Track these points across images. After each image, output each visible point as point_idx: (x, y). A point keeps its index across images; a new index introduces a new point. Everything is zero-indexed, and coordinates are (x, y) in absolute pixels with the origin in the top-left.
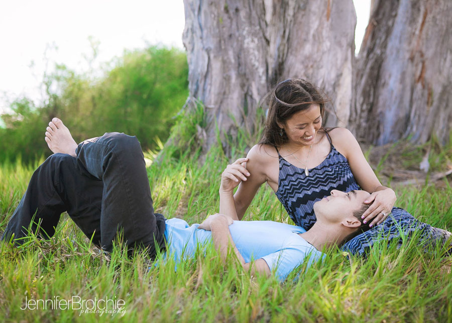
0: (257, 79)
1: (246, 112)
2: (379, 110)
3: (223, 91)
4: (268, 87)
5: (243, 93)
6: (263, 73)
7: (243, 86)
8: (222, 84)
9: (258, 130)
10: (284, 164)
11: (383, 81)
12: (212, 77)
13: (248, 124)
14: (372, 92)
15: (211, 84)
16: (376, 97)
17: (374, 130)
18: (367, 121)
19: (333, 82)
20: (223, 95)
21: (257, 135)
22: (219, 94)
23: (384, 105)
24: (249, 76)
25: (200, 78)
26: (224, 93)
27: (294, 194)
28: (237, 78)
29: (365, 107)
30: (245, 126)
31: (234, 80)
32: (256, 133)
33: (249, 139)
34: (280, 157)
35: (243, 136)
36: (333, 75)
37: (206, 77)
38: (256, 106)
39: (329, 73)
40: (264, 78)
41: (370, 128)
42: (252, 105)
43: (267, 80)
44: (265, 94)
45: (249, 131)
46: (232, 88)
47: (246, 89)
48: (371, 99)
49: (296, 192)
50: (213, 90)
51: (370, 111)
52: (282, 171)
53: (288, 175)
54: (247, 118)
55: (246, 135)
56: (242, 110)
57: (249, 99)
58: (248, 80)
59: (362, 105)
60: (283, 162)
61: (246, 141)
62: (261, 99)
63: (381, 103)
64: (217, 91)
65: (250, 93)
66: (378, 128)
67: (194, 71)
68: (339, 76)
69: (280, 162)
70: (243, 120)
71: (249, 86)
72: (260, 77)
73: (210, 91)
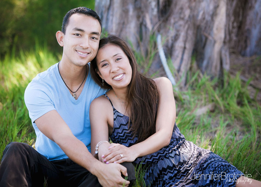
0: (150, 11)
1: (141, 38)
2: (247, 27)
3: (122, 22)
4: (159, 17)
5: (139, 23)
6: (155, 6)
7: (138, 17)
8: (121, 16)
9: (151, 53)
10: (118, 116)
11: (250, 5)
12: (113, 9)
13: (142, 49)
14: (241, 13)
15: (113, 15)
16: (245, 16)
17: (242, 43)
18: (237, 36)
19: (211, 13)
20: (123, 25)
21: (150, 58)
22: (119, 24)
23: (251, 23)
24: (143, 9)
25: (104, 10)
26: (124, 23)
27: (127, 140)
28: (134, 11)
29: (235, 24)
30: (140, 50)
31: (131, 12)
32: (149, 56)
33: (143, 61)
34: (114, 110)
35: (139, 58)
36: (211, 7)
37: (109, 9)
38: (150, 33)
39: (208, 6)
40: (156, 10)
41: (239, 41)
42: (146, 33)
43: (158, 11)
44: (156, 23)
45: (143, 54)
46: (130, 19)
47: (141, 20)
48: (241, 18)
49: (129, 139)
50: (114, 20)
51: (240, 27)
52: (115, 121)
53: (121, 125)
54: (141, 44)
55: (141, 58)
56: (138, 36)
57: (143, 28)
58: (142, 12)
59: (233, 23)
60: (116, 114)
61: (141, 62)
62: (153, 28)
63: (248, 21)
64: (118, 21)
65: (144, 23)
66: (246, 42)
67: (100, 3)
68: (216, 7)
69: (114, 114)
70: (138, 45)
71: (144, 17)
72: (153, 9)
73: (112, 20)
